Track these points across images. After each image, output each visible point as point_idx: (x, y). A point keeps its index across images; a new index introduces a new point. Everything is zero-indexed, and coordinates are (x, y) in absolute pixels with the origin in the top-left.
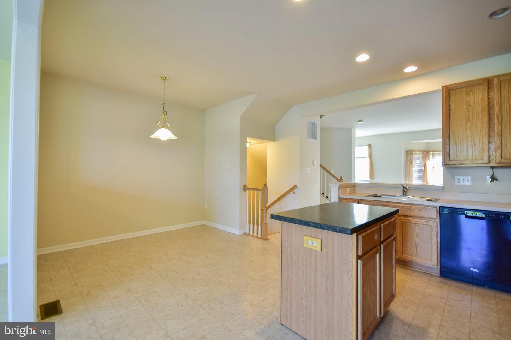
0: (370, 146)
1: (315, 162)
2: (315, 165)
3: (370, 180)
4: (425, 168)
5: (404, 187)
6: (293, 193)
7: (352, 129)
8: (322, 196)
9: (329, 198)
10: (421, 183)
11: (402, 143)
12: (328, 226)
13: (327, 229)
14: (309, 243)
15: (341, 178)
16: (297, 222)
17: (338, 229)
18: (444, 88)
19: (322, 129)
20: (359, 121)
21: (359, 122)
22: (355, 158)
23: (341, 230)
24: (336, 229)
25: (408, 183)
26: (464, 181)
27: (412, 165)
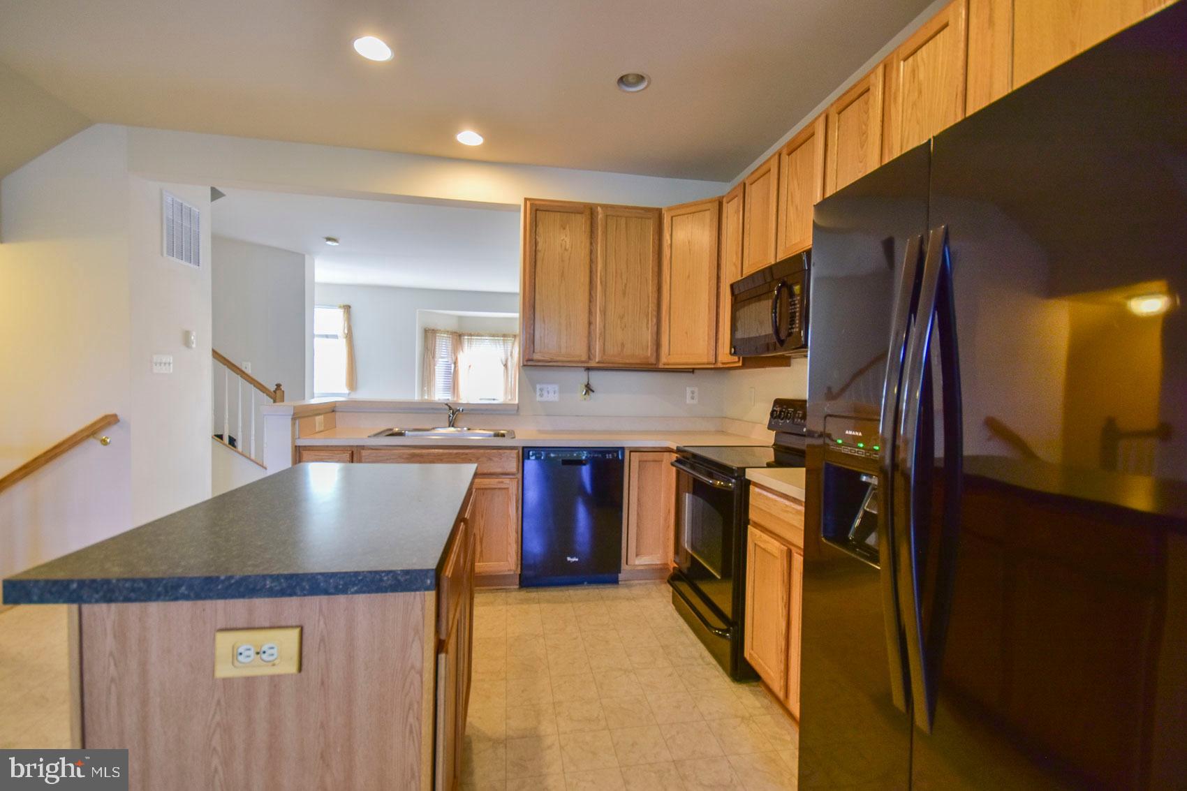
0: (347, 308)
1: (193, 338)
2: (194, 346)
3: (346, 391)
4: (455, 367)
5: (450, 408)
6: (99, 442)
7: (307, 257)
8: (217, 442)
9: (239, 444)
10: (450, 398)
11: (418, 310)
12: (343, 578)
13: (344, 591)
14: (241, 658)
15: (276, 389)
16: (183, 589)
17: (385, 578)
18: (528, 203)
19: (216, 239)
20: (329, 239)
21: (329, 243)
22: (313, 336)
23: (399, 581)
24: (381, 580)
25: (426, 397)
26: (548, 392)
27: (434, 361)
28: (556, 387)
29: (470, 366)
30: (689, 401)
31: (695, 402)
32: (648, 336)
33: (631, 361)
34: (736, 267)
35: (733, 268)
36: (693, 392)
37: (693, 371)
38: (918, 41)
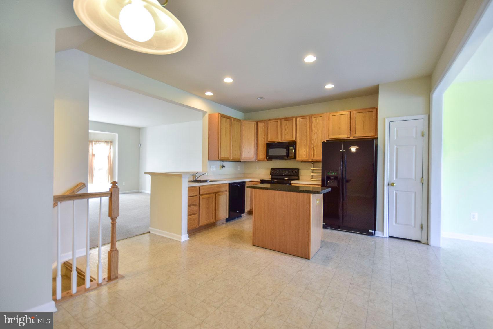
18: (220, 114)
26: (213, 168)
30: (238, 170)
32: (239, 153)
33: (237, 159)
35: (263, 139)
36: (239, 167)
37: (240, 162)
38: (317, 116)
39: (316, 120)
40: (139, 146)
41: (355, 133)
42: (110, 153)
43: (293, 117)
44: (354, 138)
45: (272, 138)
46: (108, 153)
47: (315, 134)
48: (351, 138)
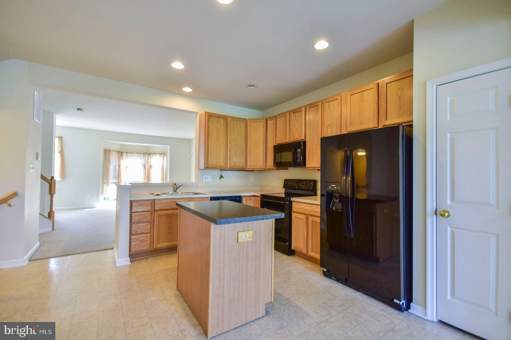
0: (61, 138)
1: (39, 155)
4: (119, 167)
6: (7, 205)
7: (54, 114)
11: (101, 141)
15: (51, 179)
18: (206, 113)
20: (78, 109)
26: (208, 178)
27: (109, 164)
28: (210, 176)
29: (127, 167)
30: (251, 180)
31: (253, 181)
32: (243, 160)
33: (238, 168)
34: (274, 140)
35: (272, 141)
36: (252, 178)
37: (253, 171)
38: (330, 100)
39: (329, 106)
40: (190, 157)
41: (385, 118)
42: (163, 164)
43: (301, 108)
44: (384, 127)
45: (282, 139)
46: (162, 164)
47: (327, 127)
48: (380, 127)
